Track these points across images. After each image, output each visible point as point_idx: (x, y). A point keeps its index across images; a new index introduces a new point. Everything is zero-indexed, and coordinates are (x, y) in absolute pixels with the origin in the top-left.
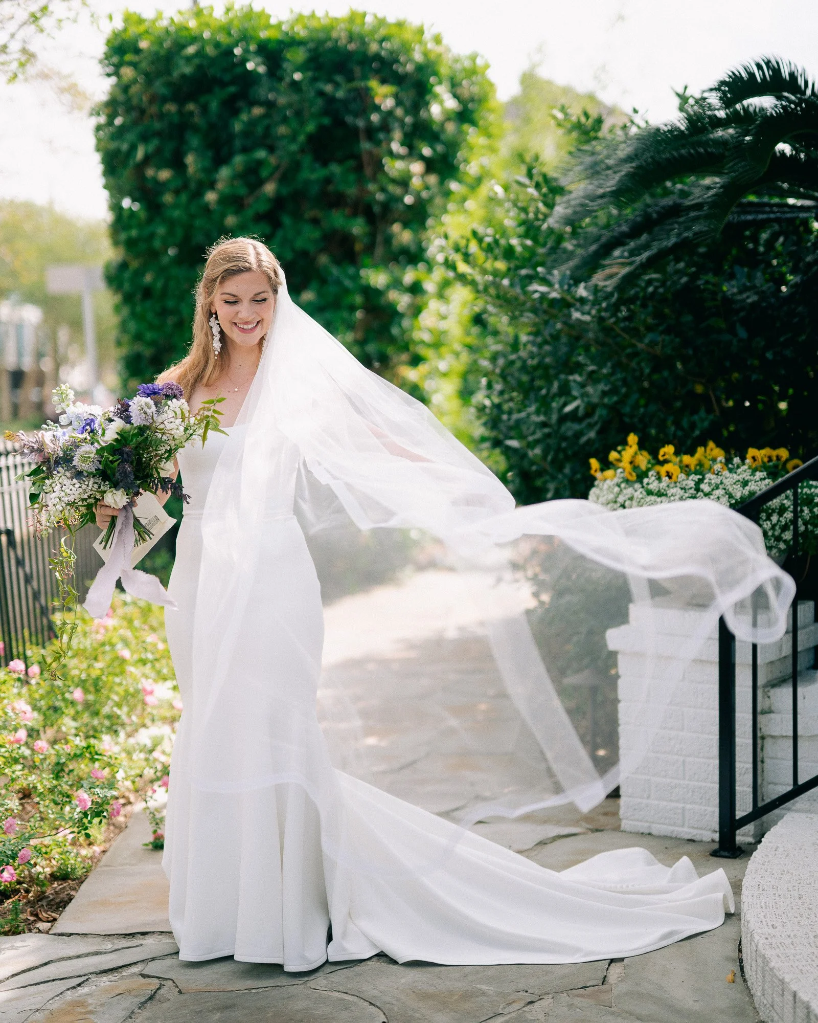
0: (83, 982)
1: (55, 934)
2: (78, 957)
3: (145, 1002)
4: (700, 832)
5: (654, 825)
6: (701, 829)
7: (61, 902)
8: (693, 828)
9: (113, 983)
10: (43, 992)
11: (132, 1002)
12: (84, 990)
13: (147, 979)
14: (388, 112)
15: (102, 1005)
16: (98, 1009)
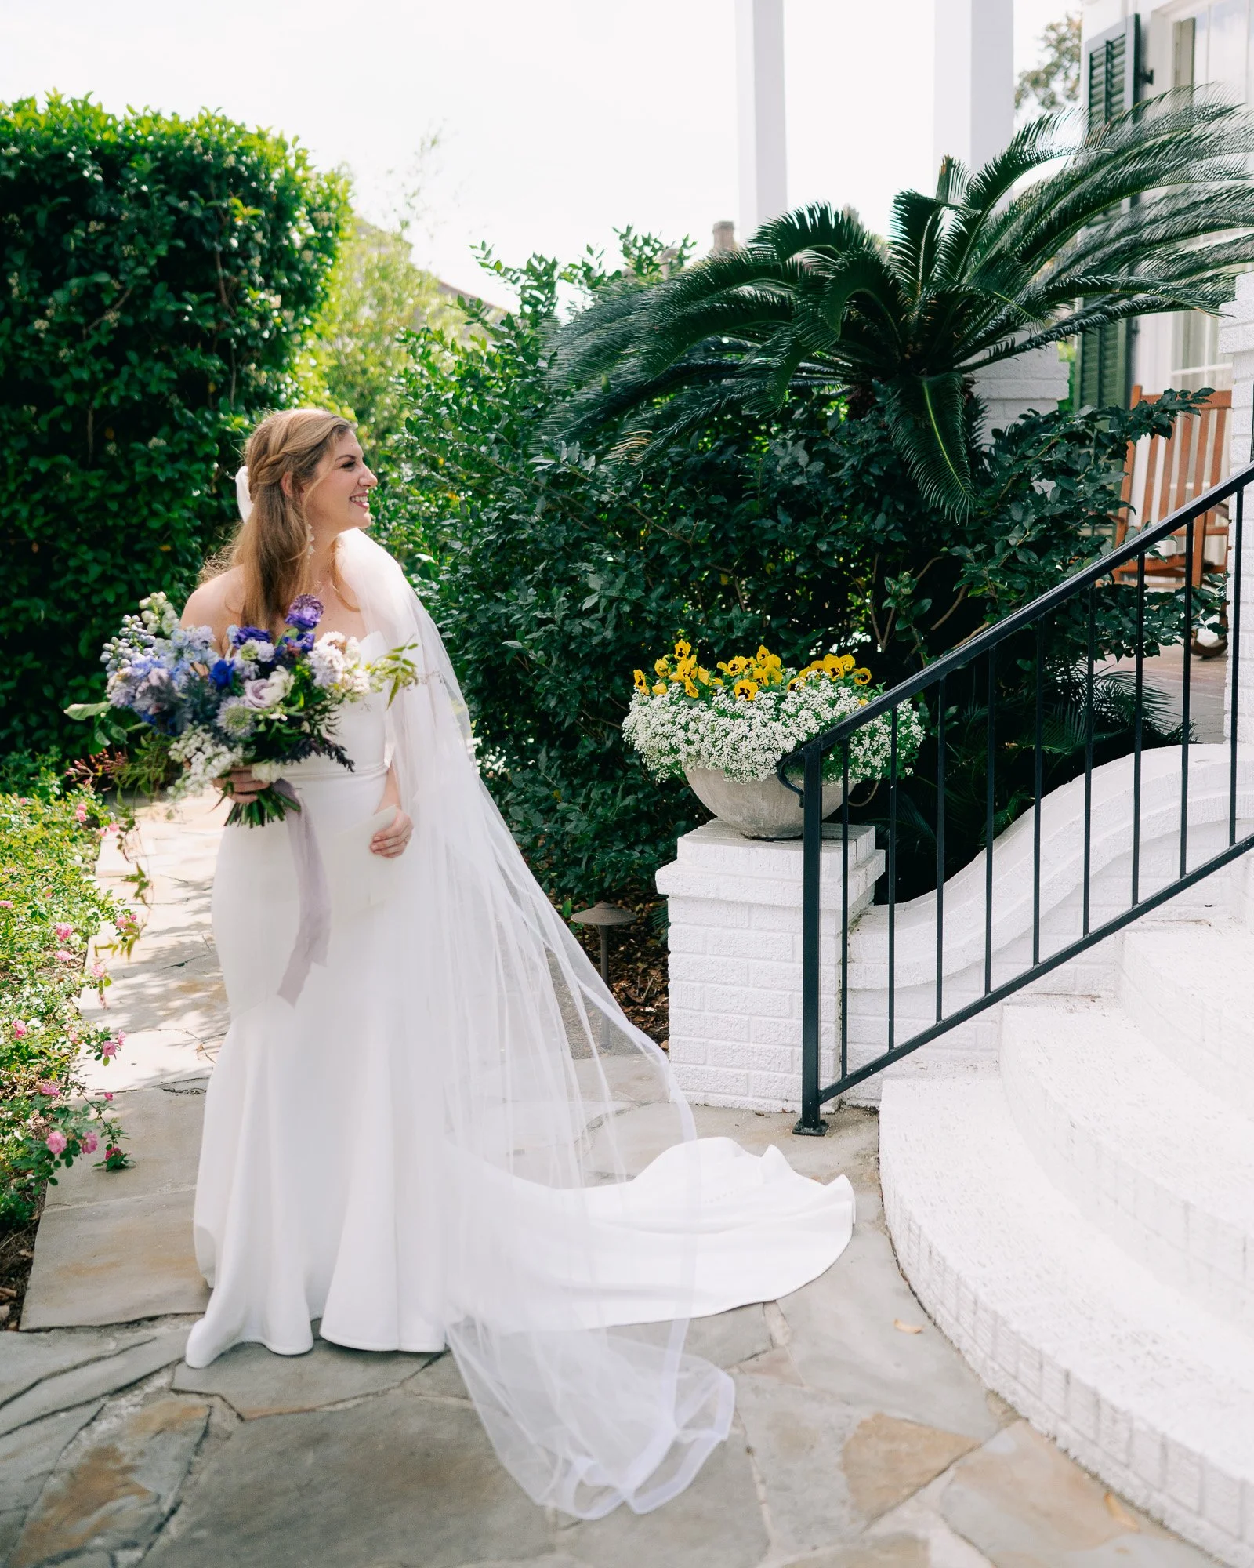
0: (99, 1412)
1: (28, 1331)
2: (75, 1368)
3: (199, 1444)
4: (768, 1101)
5: (710, 1095)
6: (769, 1098)
7: (10, 1269)
8: (760, 1097)
9: (138, 1409)
10: (48, 1437)
11: (183, 1445)
12: (102, 1427)
13: (182, 1397)
14: (247, 236)
15: (142, 1454)
16: (139, 1462)
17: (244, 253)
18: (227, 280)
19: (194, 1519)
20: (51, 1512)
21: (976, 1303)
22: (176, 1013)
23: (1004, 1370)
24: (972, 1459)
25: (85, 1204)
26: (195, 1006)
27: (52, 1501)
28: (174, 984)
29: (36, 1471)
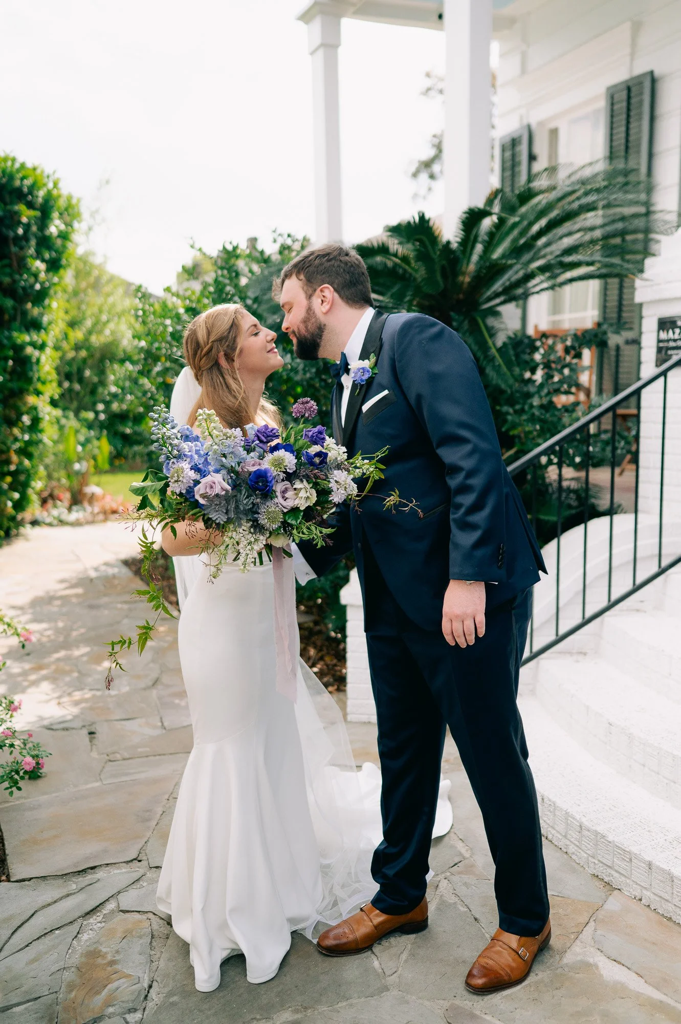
0: (80, 929)
1: (17, 881)
3: (151, 943)
9: (103, 924)
10: (54, 947)
11: (141, 945)
12: (85, 937)
13: (127, 915)
14: (27, 227)
15: (117, 952)
16: (117, 958)
17: (25, 237)
18: (16, 254)
19: (166, 990)
20: (74, 994)
21: (581, 826)
22: (35, 683)
23: (602, 863)
24: (601, 914)
25: (23, 801)
26: (45, 678)
27: (71, 987)
28: (27, 666)
29: (54, 968)
